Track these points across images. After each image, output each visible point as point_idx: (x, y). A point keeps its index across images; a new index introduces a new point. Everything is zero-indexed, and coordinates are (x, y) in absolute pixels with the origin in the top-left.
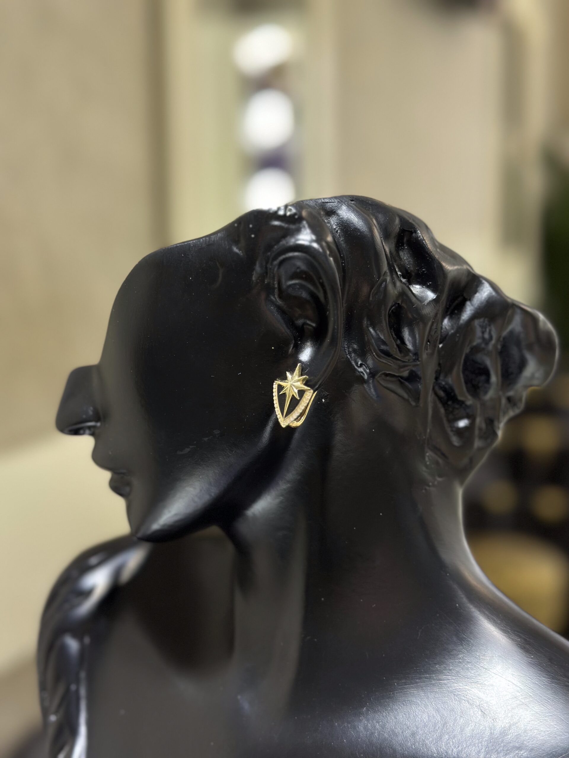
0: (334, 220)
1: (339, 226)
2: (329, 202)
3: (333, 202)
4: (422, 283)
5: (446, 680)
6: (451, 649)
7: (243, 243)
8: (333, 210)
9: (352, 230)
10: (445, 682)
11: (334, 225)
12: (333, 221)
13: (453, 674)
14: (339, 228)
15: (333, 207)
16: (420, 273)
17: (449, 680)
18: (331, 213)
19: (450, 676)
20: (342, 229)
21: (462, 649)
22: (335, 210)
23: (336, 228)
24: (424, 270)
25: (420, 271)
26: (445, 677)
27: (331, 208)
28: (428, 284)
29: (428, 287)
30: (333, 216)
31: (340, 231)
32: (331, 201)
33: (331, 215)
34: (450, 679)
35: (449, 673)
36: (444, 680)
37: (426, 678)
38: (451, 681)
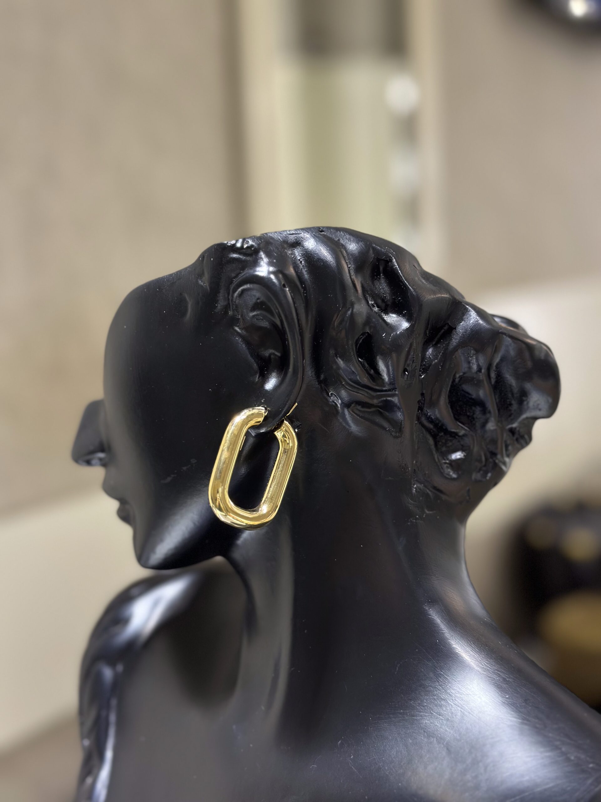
0: (299, 251)
1: (304, 257)
2: (295, 234)
3: (299, 234)
4: (399, 312)
5: (419, 716)
6: (427, 686)
7: (206, 277)
8: (298, 241)
9: (315, 261)
10: (418, 718)
11: (299, 256)
12: (298, 253)
13: (426, 711)
14: (303, 259)
15: (298, 238)
16: (396, 302)
17: (421, 716)
18: (297, 244)
19: (423, 712)
20: (306, 260)
21: (437, 686)
22: (300, 242)
23: (300, 259)
24: (400, 298)
25: (397, 300)
26: (418, 713)
27: (296, 239)
28: (404, 313)
29: (404, 316)
30: (298, 247)
31: (304, 261)
32: (296, 232)
33: (296, 246)
34: (423, 715)
35: (422, 709)
36: (416, 716)
37: (401, 713)
38: (423, 718)
